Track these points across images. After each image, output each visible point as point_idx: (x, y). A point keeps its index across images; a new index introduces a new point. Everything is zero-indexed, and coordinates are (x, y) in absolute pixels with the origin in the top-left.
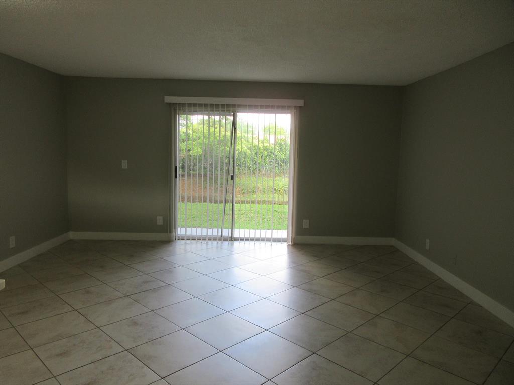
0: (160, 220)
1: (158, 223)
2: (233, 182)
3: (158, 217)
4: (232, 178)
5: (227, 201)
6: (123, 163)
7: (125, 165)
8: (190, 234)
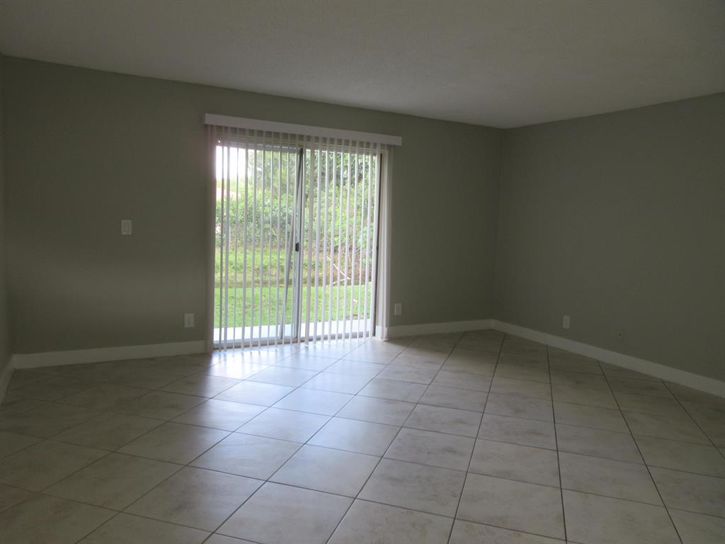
0: (189, 320)
1: (186, 325)
2: (300, 254)
3: (187, 316)
4: (297, 249)
5: (289, 283)
6: (122, 224)
7: (126, 227)
8: (232, 339)
